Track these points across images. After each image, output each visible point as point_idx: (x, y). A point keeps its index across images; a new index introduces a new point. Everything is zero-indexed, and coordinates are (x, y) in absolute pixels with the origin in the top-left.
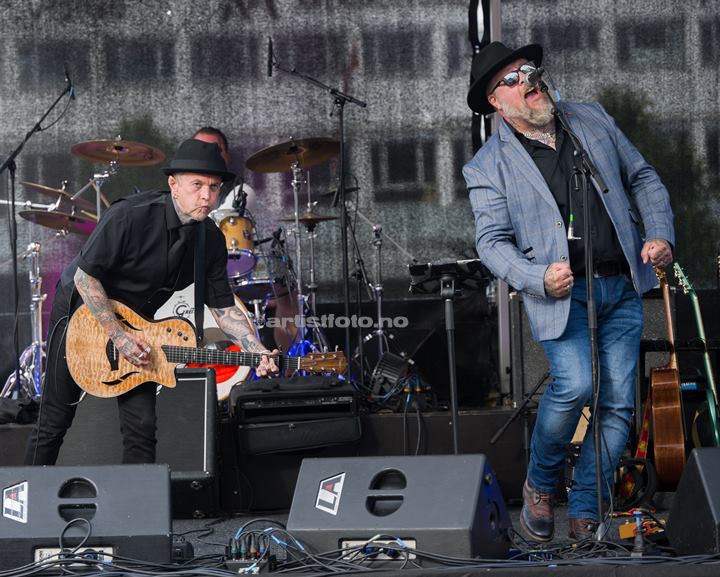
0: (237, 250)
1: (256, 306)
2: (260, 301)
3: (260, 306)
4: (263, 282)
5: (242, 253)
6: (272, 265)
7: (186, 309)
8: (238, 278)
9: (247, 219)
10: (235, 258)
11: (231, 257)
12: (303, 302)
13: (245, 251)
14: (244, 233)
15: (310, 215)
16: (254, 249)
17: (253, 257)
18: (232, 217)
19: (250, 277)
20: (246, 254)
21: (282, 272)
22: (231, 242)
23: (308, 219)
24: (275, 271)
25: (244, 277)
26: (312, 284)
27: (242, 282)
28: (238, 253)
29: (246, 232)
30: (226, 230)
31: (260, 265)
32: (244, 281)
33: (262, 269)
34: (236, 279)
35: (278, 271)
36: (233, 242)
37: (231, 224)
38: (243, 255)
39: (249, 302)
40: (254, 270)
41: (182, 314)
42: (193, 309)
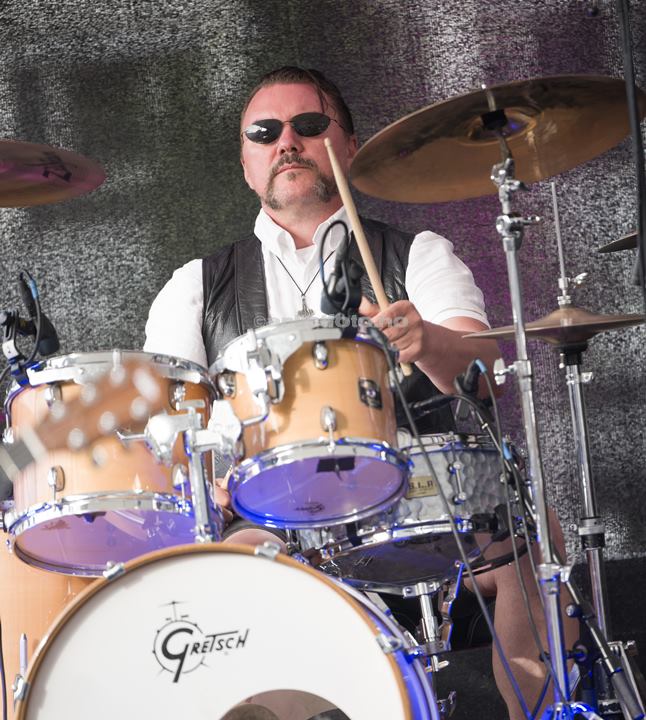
0: (341, 442)
1: (426, 605)
2: (435, 586)
3: (435, 599)
4: (438, 529)
5: (362, 452)
6: (460, 477)
7: (190, 640)
8: (360, 524)
9: (371, 344)
10: (337, 467)
11: (326, 465)
12: (555, 584)
13: (369, 445)
14: (362, 391)
15: (568, 314)
16: (396, 434)
17: (393, 459)
18: (322, 343)
19: (395, 519)
20: (371, 453)
21: (491, 497)
22: (322, 422)
23: (563, 329)
24: (471, 492)
25: (376, 519)
26: (587, 522)
27: (371, 535)
28: (345, 451)
29: (366, 385)
30: (306, 385)
31: (422, 477)
32: (376, 532)
33: (428, 492)
34: (352, 528)
35: (478, 494)
36: (328, 421)
37: (318, 365)
38: (362, 457)
39: (405, 593)
40: (405, 496)
41: (182, 657)
42: (214, 636)
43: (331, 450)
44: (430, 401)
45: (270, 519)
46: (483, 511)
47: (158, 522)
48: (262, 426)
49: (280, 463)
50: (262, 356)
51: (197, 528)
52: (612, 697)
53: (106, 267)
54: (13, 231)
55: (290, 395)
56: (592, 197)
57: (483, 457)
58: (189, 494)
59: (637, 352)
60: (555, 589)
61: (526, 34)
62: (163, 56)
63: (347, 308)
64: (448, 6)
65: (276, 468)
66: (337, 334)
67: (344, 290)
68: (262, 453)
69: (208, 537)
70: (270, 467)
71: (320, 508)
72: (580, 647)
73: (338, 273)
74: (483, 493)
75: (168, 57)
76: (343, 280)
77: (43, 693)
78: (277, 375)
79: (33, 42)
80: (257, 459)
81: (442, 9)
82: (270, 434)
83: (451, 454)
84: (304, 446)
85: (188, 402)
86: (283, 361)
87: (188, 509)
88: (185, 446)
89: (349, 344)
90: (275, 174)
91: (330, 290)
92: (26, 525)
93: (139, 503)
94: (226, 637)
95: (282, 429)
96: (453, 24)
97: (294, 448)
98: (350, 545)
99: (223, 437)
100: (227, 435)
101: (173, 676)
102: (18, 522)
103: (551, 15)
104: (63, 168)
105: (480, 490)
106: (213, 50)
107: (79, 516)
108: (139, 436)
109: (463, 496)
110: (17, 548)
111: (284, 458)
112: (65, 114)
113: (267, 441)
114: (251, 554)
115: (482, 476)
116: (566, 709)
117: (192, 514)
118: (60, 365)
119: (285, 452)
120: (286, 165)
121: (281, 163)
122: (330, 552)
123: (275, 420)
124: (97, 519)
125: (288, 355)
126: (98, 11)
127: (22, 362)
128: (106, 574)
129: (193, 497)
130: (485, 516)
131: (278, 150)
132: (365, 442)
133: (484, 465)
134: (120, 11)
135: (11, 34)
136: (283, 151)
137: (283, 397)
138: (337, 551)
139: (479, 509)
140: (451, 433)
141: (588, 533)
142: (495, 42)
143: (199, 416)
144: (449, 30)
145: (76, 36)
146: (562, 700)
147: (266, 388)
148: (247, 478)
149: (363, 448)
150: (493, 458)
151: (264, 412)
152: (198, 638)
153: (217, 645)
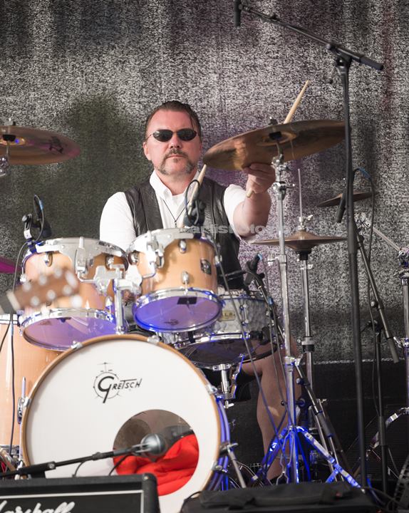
0: (191, 289)
1: (224, 375)
2: (229, 366)
3: (229, 372)
4: (232, 337)
5: (200, 295)
6: (246, 312)
7: (112, 382)
8: (195, 332)
10: (188, 302)
11: (182, 300)
12: (292, 367)
13: (204, 292)
14: (202, 265)
15: (303, 235)
16: (217, 288)
17: (215, 300)
18: (184, 240)
19: (213, 331)
20: (205, 296)
21: (260, 323)
22: (182, 279)
23: (299, 241)
24: (251, 320)
25: (203, 330)
26: (306, 338)
27: (200, 338)
28: (192, 294)
29: (204, 262)
30: (175, 260)
31: (227, 311)
32: (203, 336)
33: (230, 318)
34: (191, 334)
35: (254, 321)
36: (185, 278)
37: (181, 251)
38: (200, 298)
39: (214, 368)
40: (218, 320)
41: (108, 390)
42: (125, 381)
43: (186, 293)
44: (233, 273)
45: (151, 327)
46: (256, 330)
47: (95, 325)
48: (151, 280)
49: (159, 298)
50: (154, 244)
51: (117, 328)
52: (313, 426)
53: (64, 204)
54: (19, 183)
55: (166, 265)
56: (306, 184)
57: (257, 303)
58: (113, 311)
59: (324, 262)
60: (292, 370)
61: (278, 102)
62: (98, 102)
63: (197, 223)
64: (240, 86)
65: (157, 301)
66: (191, 236)
67: (196, 215)
68: (151, 293)
69: (122, 333)
70: (154, 300)
71: (177, 322)
72: (302, 399)
73: (194, 206)
74: (256, 321)
75: (101, 102)
76: (196, 209)
77: (38, 404)
78: (161, 254)
79: (34, 91)
80: (148, 295)
81: (238, 87)
82: (155, 284)
83: (242, 301)
84: (172, 290)
85: (116, 265)
86: (164, 247)
87: (112, 319)
88: (113, 287)
89: (197, 242)
90: (166, 157)
91: (189, 213)
92: (30, 322)
93: (88, 314)
94: (130, 382)
95: (161, 282)
96: (242, 94)
97: (167, 291)
98: (189, 342)
99: (133, 283)
100: (135, 283)
101: (103, 400)
102: (27, 320)
103: (291, 93)
104: (60, 146)
105: (255, 319)
106: (123, 100)
107: (58, 319)
108: (91, 280)
109: (247, 321)
110: (25, 334)
111: (162, 296)
112: (48, 127)
113: (153, 288)
114: (146, 341)
115: (256, 312)
116: (294, 429)
117: (115, 321)
118: (52, 244)
119: (162, 293)
120: (173, 154)
121: (171, 153)
122: (178, 346)
123: (158, 277)
124: (67, 321)
125: (167, 245)
126: (67, 77)
127: (33, 241)
128: (73, 347)
129: (116, 313)
130: (257, 332)
131: (170, 146)
132: (202, 290)
133: (258, 307)
134: (78, 78)
135: (23, 86)
136: (172, 147)
137: (163, 265)
138: (182, 345)
139: (253, 328)
140: (242, 290)
141: (306, 344)
142: (262, 104)
143: (121, 272)
144: (240, 97)
145: (55, 89)
146: (292, 424)
147: (155, 261)
148: (143, 305)
149: (201, 293)
150: (262, 304)
151: (154, 272)
152: (116, 381)
153: (125, 386)
